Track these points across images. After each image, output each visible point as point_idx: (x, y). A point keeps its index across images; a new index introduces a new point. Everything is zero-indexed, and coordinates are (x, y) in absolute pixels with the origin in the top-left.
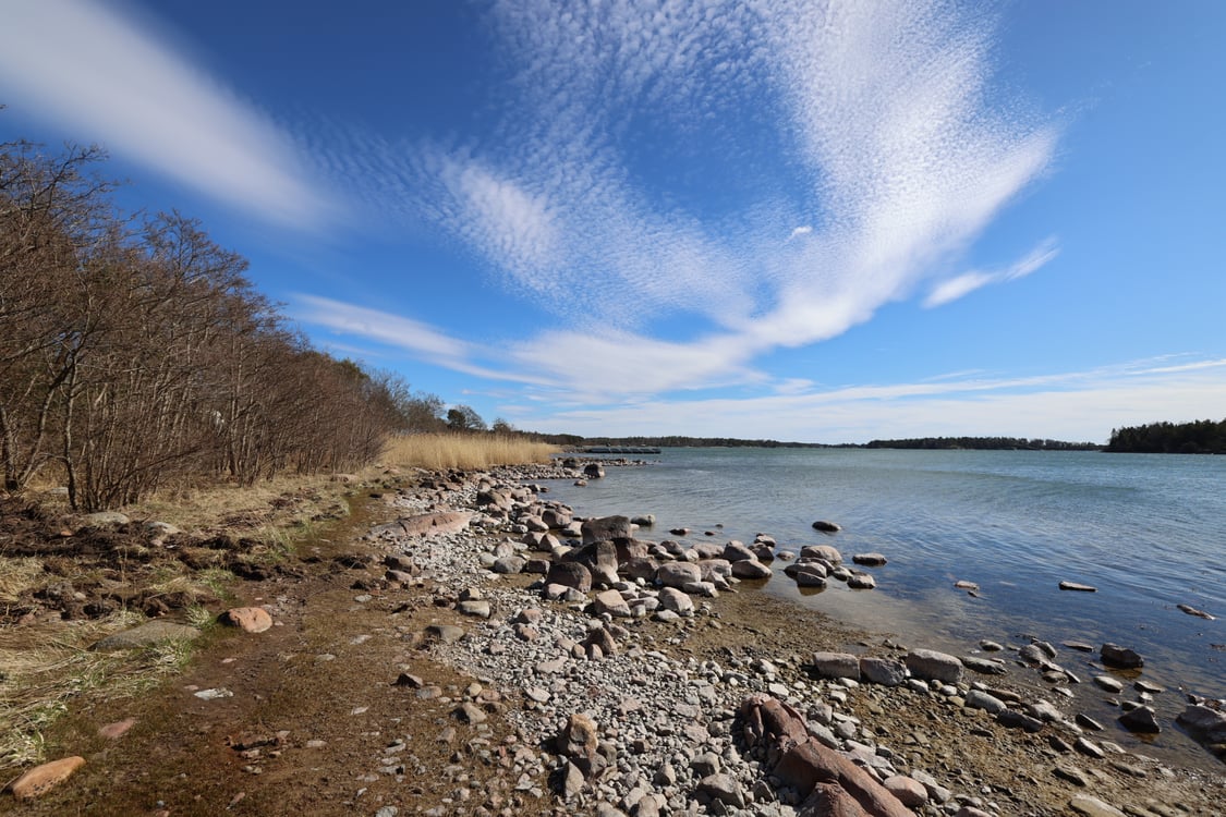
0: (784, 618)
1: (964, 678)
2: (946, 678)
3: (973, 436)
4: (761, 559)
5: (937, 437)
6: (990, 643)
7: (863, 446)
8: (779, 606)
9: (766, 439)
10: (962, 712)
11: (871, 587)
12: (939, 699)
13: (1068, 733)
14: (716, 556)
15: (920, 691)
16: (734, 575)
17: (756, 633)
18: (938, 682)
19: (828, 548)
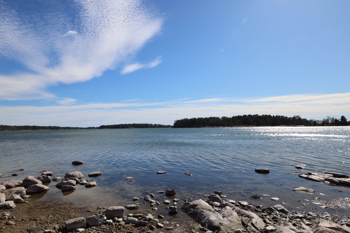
0: (52, 209)
1: (126, 214)
2: (119, 216)
3: (137, 123)
4: (44, 183)
5: (125, 124)
6: (135, 198)
7: (97, 128)
8: (51, 203)
9: (53, 126)
10: (124, 227)
11: (94, 185)
12: (116, 225)
13: (155, 223)
14: (18, 186)
15: (110, 224)
16: (27, 193)
17: (36, 220)
18: (116, 218)
19: (78, 173)
